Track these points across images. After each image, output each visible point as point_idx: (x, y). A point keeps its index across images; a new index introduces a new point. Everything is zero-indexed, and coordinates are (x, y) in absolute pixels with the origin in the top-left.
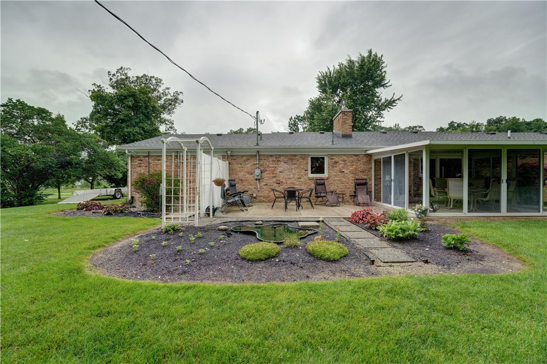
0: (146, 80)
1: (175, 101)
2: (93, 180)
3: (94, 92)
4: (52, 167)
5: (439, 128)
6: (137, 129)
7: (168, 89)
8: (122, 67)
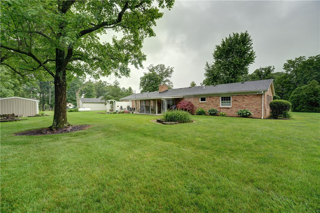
1: (171, 71)
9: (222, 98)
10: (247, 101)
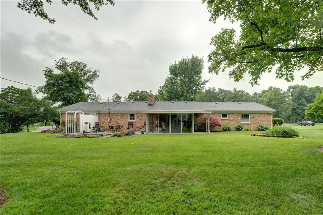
0: (77, 64)
1: (95, 75)
2: (46, 122)
3: (46, 71)
4: (28, 116)
5: (263, 90)
6: (71, 94)
7: (90, 68)
8: (63, 58)
9: (242, 115)
10: (262, 118)
